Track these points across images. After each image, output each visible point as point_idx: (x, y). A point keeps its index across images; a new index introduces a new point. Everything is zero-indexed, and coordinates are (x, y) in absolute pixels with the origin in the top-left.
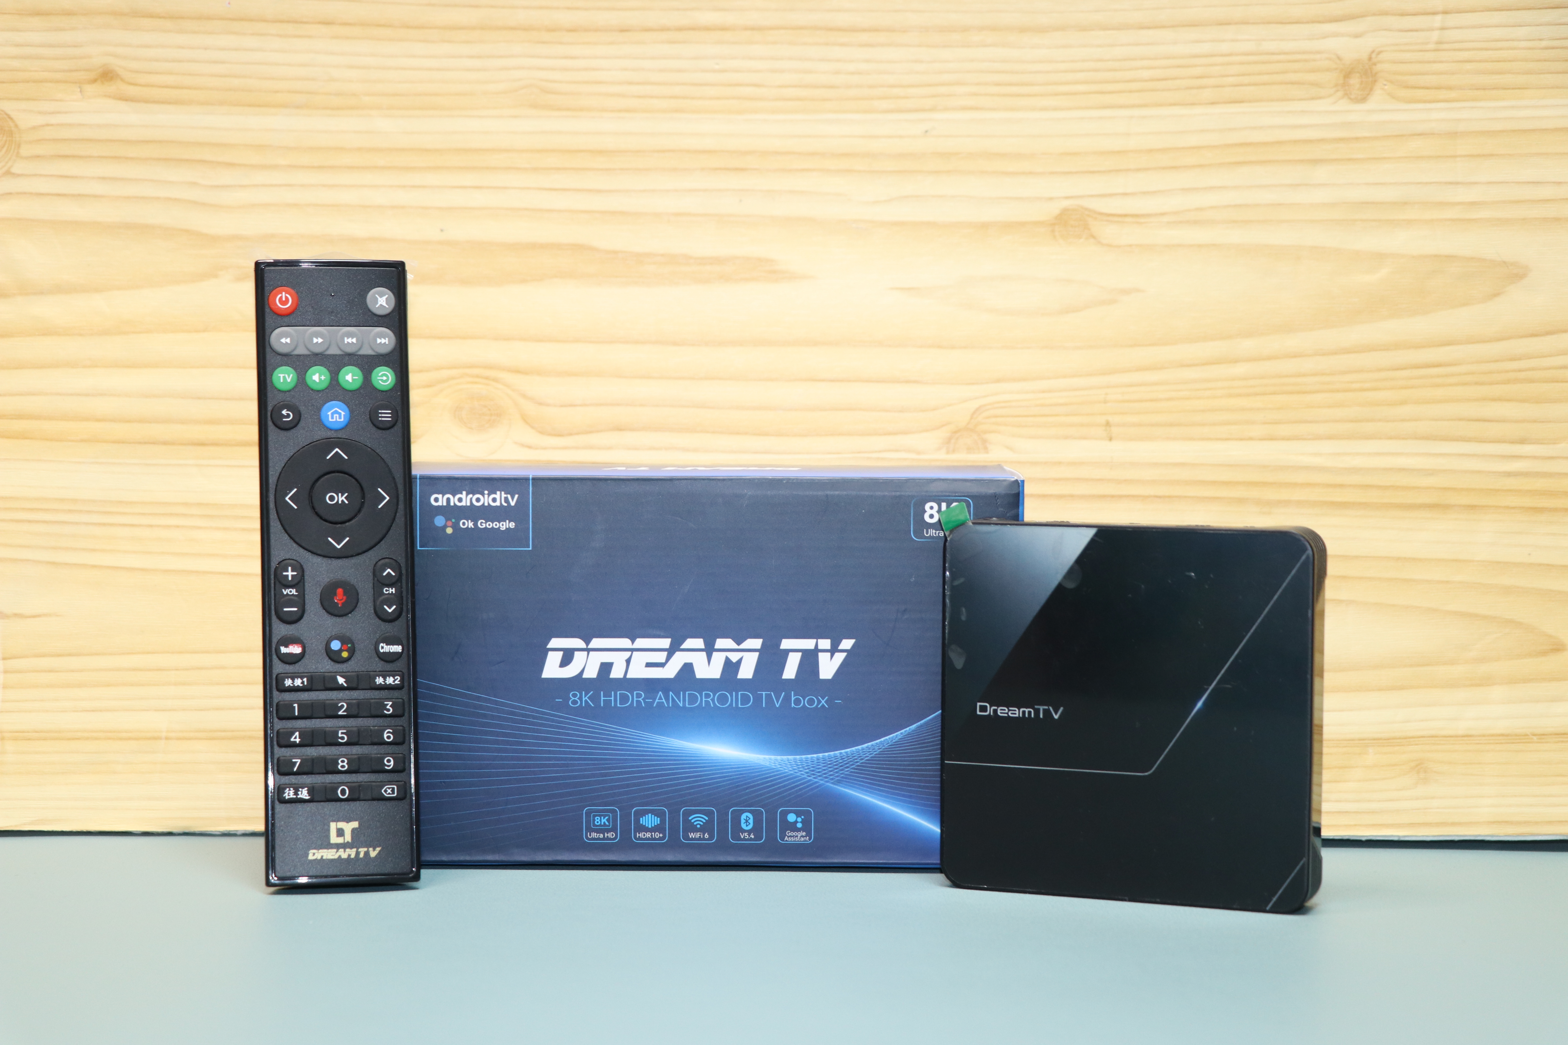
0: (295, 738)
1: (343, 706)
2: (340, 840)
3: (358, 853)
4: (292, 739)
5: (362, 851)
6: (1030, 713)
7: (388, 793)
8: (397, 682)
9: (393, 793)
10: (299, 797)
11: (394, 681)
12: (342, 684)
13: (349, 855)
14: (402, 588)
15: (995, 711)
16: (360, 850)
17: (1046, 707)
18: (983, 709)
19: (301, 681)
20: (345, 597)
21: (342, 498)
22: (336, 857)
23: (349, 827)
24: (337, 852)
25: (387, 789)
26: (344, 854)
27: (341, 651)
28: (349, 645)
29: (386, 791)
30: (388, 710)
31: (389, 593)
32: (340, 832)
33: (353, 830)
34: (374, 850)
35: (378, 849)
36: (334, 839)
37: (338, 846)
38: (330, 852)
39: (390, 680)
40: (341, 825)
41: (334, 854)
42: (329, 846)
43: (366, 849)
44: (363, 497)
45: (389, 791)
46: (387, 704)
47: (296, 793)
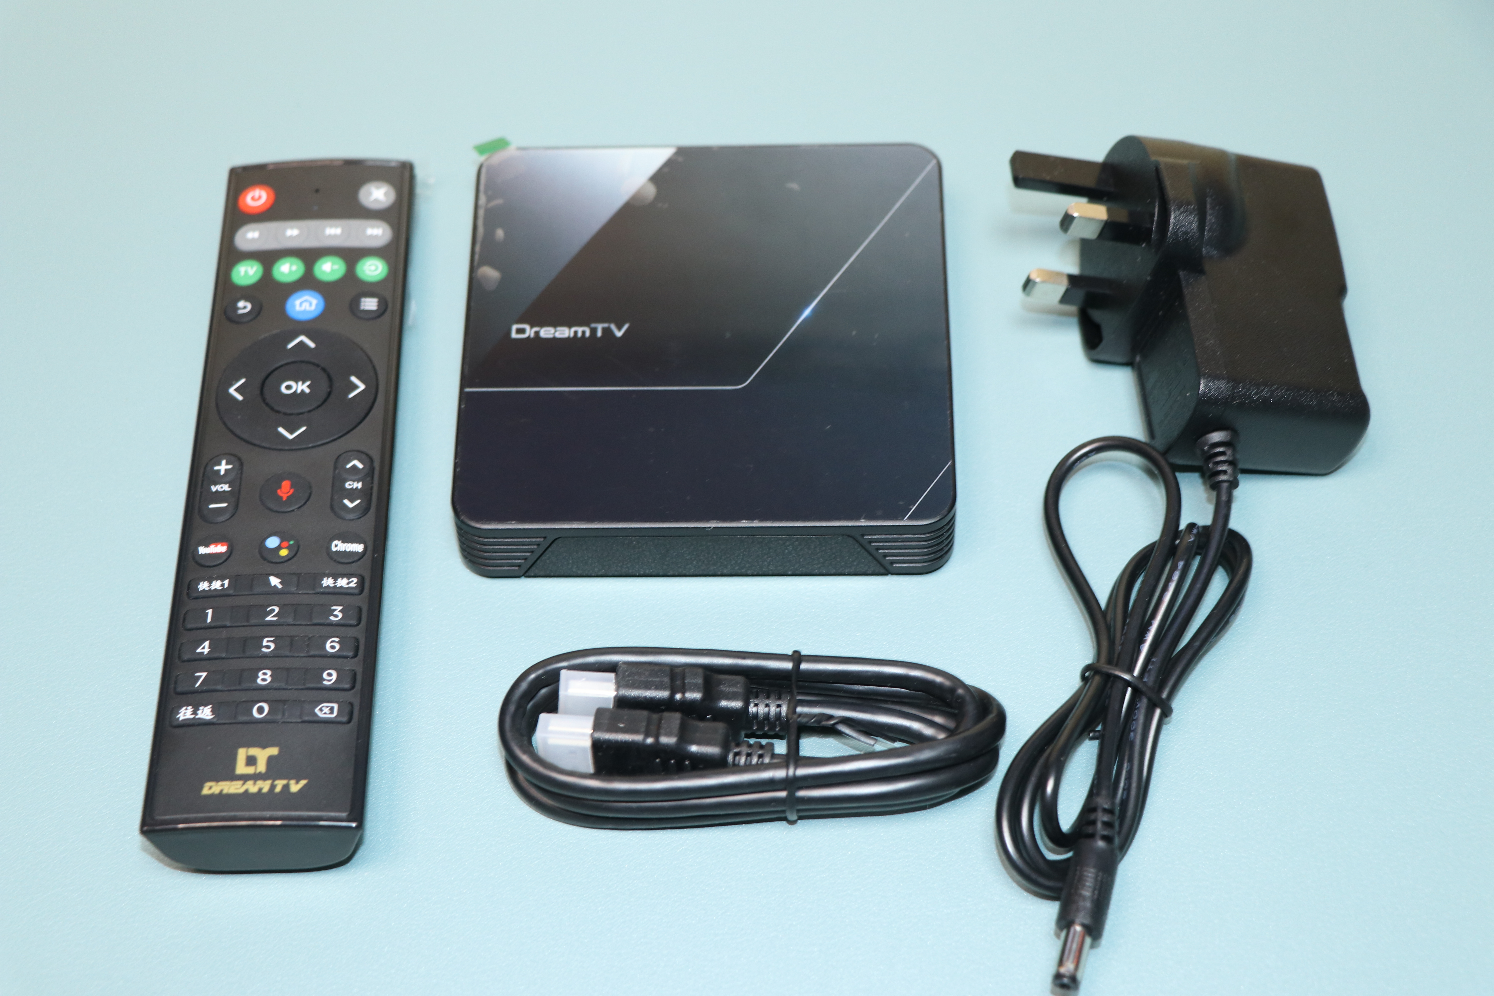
0: (204, 648)
1: (273, 610)
2: (250, 770)
3: (273, 787)
4: (199, 650)
5: (280, 784)
6: (584, 333)
7: (323, 712)
8: (352, 585)
9: (332, 712)
10: (197, 717)
11: (348, 583)
12: (275, 586)
13: (260, 790)
14: (372, 483)
15: (537, 333)
16: (277, 782)
17: (606, 325)
18: (520, 331)
19: (221, 583)
20: (292, 491)
21: (302, 387)
22: (242, 790)
23: (263, 755)
24: (244, 784)
25: (323, 708)
26: (252, 787)
27: (279, 548)
28: (291, 542)
29: (321, 710)
30: (336, 616)
31: (352, 488)
32: (251, 761)
33: (270, 759)
34: (297, 783)
35: (303, 782)
36: (241, 768)
37: (245, 778)
38: (234, 785)
39: (342, 582)
40: (253, 751)
41: (239, 786)
42: (233, 777)
43: (284, 782)
44: (331, 386)
45: (326, 710)
46: (335, 610)
47: (195, 713)
